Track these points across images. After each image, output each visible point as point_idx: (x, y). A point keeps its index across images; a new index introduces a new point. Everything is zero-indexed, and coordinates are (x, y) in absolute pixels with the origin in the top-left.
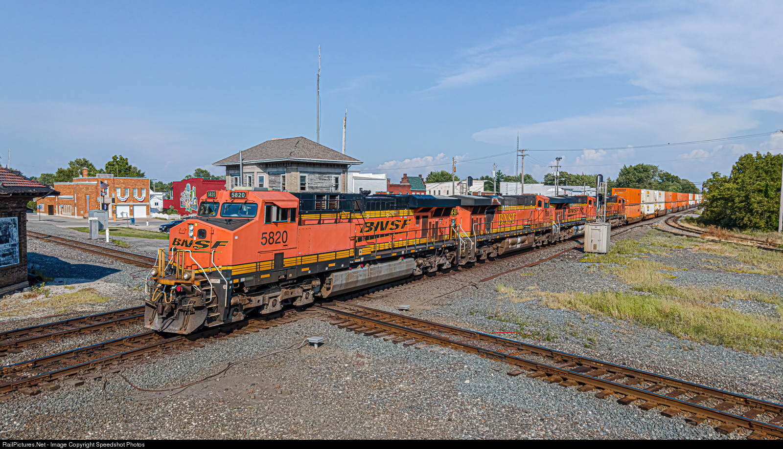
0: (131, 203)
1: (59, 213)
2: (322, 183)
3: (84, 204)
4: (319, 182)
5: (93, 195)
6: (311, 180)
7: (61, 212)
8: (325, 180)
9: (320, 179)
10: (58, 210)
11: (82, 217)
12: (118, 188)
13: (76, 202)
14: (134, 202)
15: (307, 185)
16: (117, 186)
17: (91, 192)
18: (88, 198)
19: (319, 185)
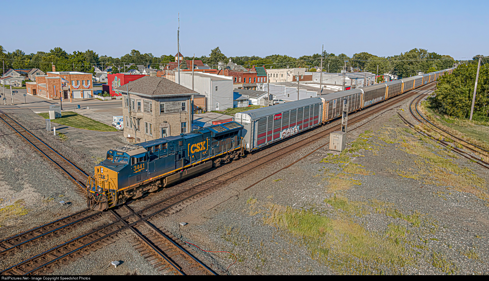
0: (82, 90)
1: (39, 94)
2: (175, 107)
3: (53, 91)
4: (173, 107)
5: (58, 85)
6: (168, 106)
7: (41, 94)
8: (176, 105)
9: (173, 105)
10: (39, 92)
11: (52, 99)
12: (73, 80)
13: (48, 89)
14: (83, 88)
15: (165, 109)
16: (73, 79)
17: (56, 83)
18: (55, 87)
19: (173, 108)
